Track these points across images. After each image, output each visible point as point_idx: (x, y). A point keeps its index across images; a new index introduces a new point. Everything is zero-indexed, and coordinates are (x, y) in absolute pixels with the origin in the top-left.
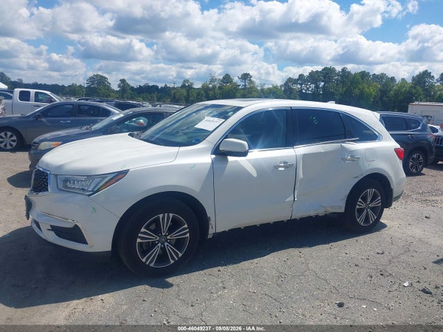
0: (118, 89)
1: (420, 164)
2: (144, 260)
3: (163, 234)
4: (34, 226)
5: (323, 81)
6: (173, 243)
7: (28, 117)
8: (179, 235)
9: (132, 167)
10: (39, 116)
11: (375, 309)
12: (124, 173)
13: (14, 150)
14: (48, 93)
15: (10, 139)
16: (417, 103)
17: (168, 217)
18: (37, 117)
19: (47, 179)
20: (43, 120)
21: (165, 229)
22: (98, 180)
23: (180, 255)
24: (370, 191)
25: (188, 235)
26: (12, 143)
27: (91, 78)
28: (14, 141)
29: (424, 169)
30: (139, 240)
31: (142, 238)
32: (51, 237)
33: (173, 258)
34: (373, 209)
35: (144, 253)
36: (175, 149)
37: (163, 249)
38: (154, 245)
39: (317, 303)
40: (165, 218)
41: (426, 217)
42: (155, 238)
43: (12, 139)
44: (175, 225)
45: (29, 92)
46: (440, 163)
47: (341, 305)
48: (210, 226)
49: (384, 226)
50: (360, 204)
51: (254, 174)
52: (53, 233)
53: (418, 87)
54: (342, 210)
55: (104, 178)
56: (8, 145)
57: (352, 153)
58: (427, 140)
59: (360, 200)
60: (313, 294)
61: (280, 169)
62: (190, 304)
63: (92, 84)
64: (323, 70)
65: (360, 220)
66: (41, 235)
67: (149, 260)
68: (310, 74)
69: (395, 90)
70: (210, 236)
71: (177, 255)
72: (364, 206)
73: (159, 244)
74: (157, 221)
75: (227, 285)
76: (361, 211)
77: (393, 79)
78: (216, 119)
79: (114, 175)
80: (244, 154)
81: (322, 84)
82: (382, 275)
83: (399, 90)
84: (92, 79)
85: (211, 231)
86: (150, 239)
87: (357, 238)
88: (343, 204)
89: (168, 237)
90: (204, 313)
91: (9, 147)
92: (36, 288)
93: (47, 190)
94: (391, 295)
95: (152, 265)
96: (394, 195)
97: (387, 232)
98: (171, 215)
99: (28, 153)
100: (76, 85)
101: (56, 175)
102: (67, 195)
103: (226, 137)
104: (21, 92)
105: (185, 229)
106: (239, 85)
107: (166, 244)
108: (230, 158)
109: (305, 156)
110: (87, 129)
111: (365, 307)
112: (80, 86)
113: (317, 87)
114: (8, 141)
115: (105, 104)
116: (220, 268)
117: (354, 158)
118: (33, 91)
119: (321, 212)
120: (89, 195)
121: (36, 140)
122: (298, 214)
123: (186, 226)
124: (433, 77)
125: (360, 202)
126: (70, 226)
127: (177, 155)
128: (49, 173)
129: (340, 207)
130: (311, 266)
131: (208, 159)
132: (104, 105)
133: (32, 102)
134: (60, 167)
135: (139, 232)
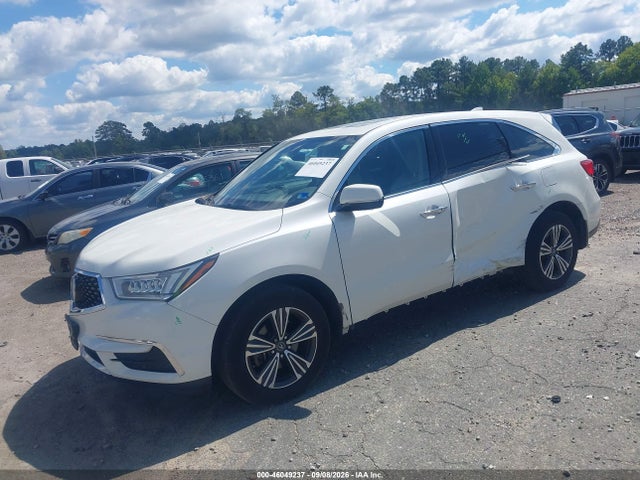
0: (143, 138)
1: (604, 178)
2: (259, 381)
3: (281, 339)
4: (87, 357)
5: (435, 82)
6: (295, 349)
7: (30, 198)
8: (303, 337)
9: (222, 249)
10: (46, 195)
11: (606, 398)
12: (213, 259)
13: (17, 250)
14: (49, 159)
15: (10, 235)
16: (574, 92)
17: (284, 313)
18: (43, 196)
19: (97, 287)
20: (53, 199)
21: (281, 331)
22: (175, 276)
23: (309, 365)
24: (556, 229)
25: (315, 334)
26: (13, 240)
27: (101, 128)
28: (15, 237)
29: (611, 185)
30: (248, 354)
31: (252, 350)
32: (120, 371)
33: (299, 371)
34: (563, 254)
35: (258, 371)
36: (277, 213)
37: (284, 361)
38: (269, 356)
39: (521, 403)
40: (279, 316)
41: (635, 253)
42: (270, 346)
43: (12, 234)
44: (295, 323)
45: (21, 162)
46: (628, 172)
47: (556, 400)
48: (344, 316)
49: (581, 276)
50: (545, 250)
51: (395, 231)
52: (120, 364)
53: (571, 69)
54: (522, 262)
55: (184, 273)
56: (8, 244)
57: (524, 177)
58: (609, 143)
59: (543, 243)
60: (512, 390)
61: (429, 217)
62: (341, 435)
63: (105, 137)
64: (433, 65)
65: (548, 273)
66: (101, 368)
67: (266, 379)
68: (416, 73)
69: (540, 78)
70: (345, 331)
71: (304, 365)
72: (549, 251)
73: (278, 355)
74: (269, 323)
75: (384, 398)
76: (546, 259)
77: (534, 63)
78: (325, 159)
79: (198, 265)
80: (379, 204)
81: (435, 86)
82: (600, 346)
83: (546, 78)
84: (103, 130)
85: (346, 324)
86: (263, 349)
87: (548, 299)
88: (522, 254)
89: (288, 342)
90: (365, 444)
91: (9, 247)
92: (111, 447)
93: (101, 302)
94: (621, 374)
95: (272, 386)
96: (590, 229)
97: (587, 284)
98: (288, 309)
99: (44, 251)
100: (81, 142)
101: (110, 279)
102: (132, 305)
103: (346, 184)
104: (9, 164)
105: (309, 326)
106: (317, 106)
107: (286, 352)
108: (357, 214)
109: (461, 193)
110: (124, 203)
111: (591, 396)
112: (87, 141)
113: (428, 91)
114: (7, 238)
115: (138, 162)
116: (369, 375)
117: (528, 184)
118: (25, 160)
119: (492, 270)
120: (167, 301)
121: (53, 230)
122: (462, 278)
123: (310, 322)
124: (591, 51)
125: (545, 247)
126: (145, 349)
127: (281, 221)
128: (97, 276)
129: (518, 259)
130: (496, 350)
131: (326, 219)
132: (137, 164)
133: (28, 176)
134: (113, 266)
135: (248, 342)
